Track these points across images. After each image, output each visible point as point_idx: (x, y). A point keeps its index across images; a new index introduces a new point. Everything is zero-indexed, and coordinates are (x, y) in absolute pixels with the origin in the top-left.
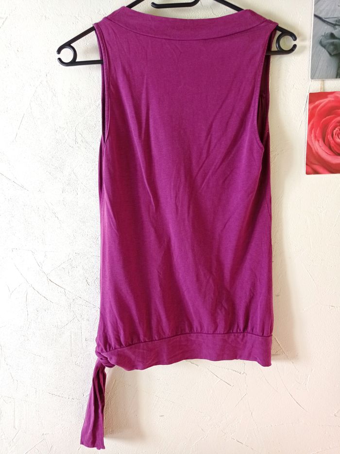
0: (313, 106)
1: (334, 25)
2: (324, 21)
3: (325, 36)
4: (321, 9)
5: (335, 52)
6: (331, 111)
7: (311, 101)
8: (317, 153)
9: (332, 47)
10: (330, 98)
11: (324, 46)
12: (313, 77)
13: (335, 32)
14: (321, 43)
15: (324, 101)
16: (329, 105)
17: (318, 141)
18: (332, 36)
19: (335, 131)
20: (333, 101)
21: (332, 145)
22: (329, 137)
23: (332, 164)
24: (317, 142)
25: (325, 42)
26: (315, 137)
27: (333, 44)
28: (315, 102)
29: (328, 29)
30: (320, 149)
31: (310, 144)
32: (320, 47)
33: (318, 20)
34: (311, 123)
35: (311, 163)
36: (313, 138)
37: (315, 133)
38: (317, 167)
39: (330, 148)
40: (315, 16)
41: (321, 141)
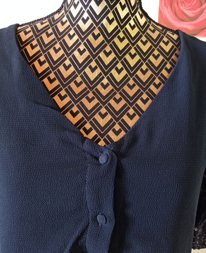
8: (166, 17)
17: (167, 7)
21: (177, 12)
22: (175, 4)
26: (165, 4)
30: (168, 14)
31: (161, 10)
36: (163, 5)
39: (175, 14)
41: (169, 7)
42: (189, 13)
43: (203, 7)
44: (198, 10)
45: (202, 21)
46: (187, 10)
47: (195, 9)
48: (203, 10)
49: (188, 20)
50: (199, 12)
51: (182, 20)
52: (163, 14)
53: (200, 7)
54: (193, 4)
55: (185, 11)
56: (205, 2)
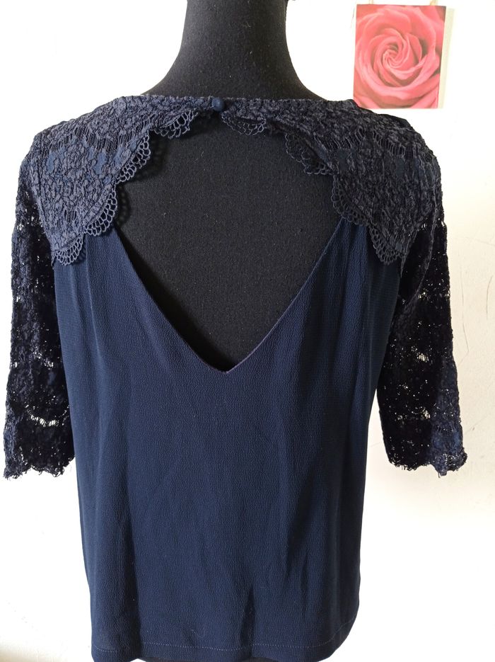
0: (360, 21)
6: (380, 29)
7: (359, 16)
8: (365, 81)
10: (379, 13)
15: (373, 16)
16: (379, 22)
17: (366, 66)
19: (384, 55)
20: (383, 17)
21: (381, 72)
22: (378, 62)
23: (381, 96)
24: (365, 68)
26: (363, 61)
28: (362, 16)
30: (369, 76)
31: (358, 69)
34: (359, 43)
35: (359, 93)
36: (360, 63)
37: (363, 56)
38: (366, 99)
39: (380, 76)
41: (370, 66)
42: (400, 75)
43: (420, 65)
44: (413, 70)
45: (419, 86)
46: (397, 71)
47: (408, 69)
48: (421, 69)
49: (398, 84)
50: (414, 73)
51: (389, 85)
52: (361, 77)
53: (415, 65)
54: (405, 60)
55: (393, 71)
56: (423, 57)
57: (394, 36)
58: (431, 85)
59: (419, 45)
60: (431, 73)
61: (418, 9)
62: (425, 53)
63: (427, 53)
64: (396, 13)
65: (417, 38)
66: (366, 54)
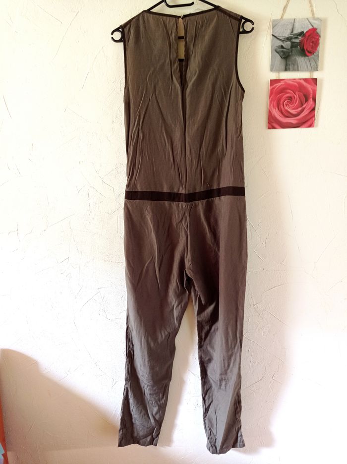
0: (272, 87)
1: (283, 41)
2: (277, 38)
3: (278, 47)
4: (276, 31)
5: (284, 56)
6: (283, 90)
7: (271, 85)
8: (274, 116)
9: (282, 53)
10: (282, 83)
11: (278, 52)
12: (271, 70)
13: (283, 45)
14: (276, 51)
15: (279, 85)
16: (282, 87)
17: (275, 109)
18: (282, 47)
19: (285, 103)
20: (284, 85)
21: (283, 111)
22: (281, 106)
23: (283, 123)
25: (279, 50)
26: (273, 106)
27: (282, 51)
28: (273, 85)
29: (280, 43)
30: (276, 113)
32: (275, 53)
33: (273, 37)
34: (271, 97)
35: (271, 122)
36: (272, 107)
37: (273, 104)
38: (274, 125)
39: (282, 113)
40: (272, 35)
41: (277, 109)
42: (293, 112)
43: (304, 106)
44: (300, 109)
45: (303, 117)
46: (292, 110)
47: (297, 109)
48: (304, 108)
49: (292, 116)
50: (302, 110)
51: (287, 117)
52: (272, 114)
53: (301, 107)
54: (297, 104)
55: (289, 110)
56: (306, 102)
57: (290, 93)
58: (310, 116)
59: (304, 97)
60: (311, 109)
61: (302, 80)
62: (307, 100)
63: (308, 100)
64: (291, 82)
65: (302, 94)
66: (275, 103)
